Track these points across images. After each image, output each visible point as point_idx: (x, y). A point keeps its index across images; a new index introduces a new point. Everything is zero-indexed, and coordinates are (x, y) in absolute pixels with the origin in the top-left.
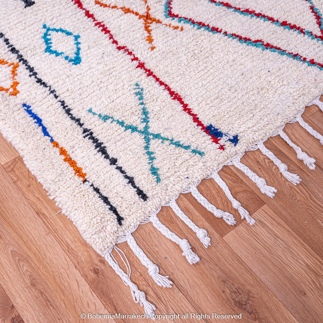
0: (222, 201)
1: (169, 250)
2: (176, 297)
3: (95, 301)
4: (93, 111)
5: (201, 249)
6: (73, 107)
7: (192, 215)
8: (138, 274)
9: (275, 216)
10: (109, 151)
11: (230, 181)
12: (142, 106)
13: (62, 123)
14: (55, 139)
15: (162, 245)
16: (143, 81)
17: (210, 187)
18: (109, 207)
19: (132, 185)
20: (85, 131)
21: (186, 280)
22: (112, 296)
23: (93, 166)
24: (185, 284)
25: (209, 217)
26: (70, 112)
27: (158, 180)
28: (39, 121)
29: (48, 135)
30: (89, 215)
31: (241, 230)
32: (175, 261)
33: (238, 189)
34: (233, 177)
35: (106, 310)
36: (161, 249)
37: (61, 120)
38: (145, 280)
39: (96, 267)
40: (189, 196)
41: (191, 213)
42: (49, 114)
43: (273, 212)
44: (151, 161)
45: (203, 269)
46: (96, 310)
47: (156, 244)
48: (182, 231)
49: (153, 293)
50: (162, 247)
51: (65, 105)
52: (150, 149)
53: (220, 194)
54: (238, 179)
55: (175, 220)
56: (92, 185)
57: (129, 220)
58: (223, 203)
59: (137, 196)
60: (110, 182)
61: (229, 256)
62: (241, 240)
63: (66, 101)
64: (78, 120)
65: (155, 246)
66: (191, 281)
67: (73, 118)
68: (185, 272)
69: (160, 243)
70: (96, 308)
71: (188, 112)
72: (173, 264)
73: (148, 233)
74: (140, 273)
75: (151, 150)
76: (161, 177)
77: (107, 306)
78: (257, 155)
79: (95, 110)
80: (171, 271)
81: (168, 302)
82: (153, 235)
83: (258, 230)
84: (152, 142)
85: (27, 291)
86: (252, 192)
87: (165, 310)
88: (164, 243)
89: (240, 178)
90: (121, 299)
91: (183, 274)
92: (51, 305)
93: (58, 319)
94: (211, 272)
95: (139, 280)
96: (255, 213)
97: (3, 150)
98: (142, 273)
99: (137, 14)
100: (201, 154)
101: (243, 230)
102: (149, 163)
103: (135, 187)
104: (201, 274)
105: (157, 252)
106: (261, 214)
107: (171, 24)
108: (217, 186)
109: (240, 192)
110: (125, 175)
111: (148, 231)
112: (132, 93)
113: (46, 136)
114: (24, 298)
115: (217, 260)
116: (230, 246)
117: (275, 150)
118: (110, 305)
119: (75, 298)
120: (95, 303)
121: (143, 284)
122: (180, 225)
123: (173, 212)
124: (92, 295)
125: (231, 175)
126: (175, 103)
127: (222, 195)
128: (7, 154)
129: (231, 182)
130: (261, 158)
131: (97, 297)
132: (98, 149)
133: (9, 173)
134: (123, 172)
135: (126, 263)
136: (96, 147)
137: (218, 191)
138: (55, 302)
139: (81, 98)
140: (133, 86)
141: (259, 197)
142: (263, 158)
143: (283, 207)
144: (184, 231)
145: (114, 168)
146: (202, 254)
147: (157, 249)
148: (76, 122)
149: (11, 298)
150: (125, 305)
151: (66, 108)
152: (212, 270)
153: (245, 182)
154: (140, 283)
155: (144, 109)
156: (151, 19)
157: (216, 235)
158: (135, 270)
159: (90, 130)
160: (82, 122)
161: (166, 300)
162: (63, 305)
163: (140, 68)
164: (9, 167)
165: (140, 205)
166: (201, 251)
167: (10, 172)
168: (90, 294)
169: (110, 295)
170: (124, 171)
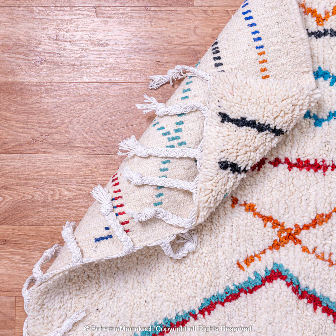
11: (8, 140)
34: (10, 147)
54: (3, 151)
73: (17, 19)
78: (14, 195)
99: (307, 227)
107: (260, 260)
117: (5, 219)
125: (13, 147)
129: (6, 140)
130: (7, 196)
142: (7, 199)
156: (286, 238)
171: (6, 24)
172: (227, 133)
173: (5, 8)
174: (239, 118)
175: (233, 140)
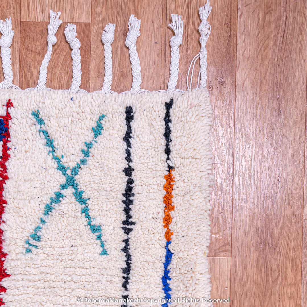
0: (59, 56)
1: (147, 50)
2: (174, 7)
3: (241, 57)
4: (101, 249)
5: (119, 27)
6: (118, 271)
7: (99, 65)
8: (189, 51)
9: (24, 3)
10: (124, 186)
11: (33, 70)
12: (45, 218)
13: (144, 258)
14: (164, 241)
15: (149, 58)
16: (17, 251)
17: (57, 79)
18: (169, 124)
19: (130, 132)
20: (128, 231)
21: (155, 12)
22: (224, 50)
23: (152, 181)
24: (158, 10)
25: (85, 51)
26: (126, 266)
27: (102, 117)
28: (166, 278)
29: (169, 251)
30: (194, 128)
31: (68, 16)
32: (150, 36)
33: (32, 55)
34: (26, 71)
35: (238, 42)
36: (153, 56)
37: (142, 263)
38: (187, 42)
39: (218, 85)
40: (85, 85)
41: (98, 67)
42: (149, 280)
43: (22, 8)
44: (93, 142)
45: (132, 10)
46: (246, 49)
47: (153, 64)
48: (121, 58)
49: (190, 26)
50: (150, 57)
51: (124, 280)
52: (82, 158)
53: (54, 65)
54: (22, 65)
55: (118, 73)
56: (168, 159)
57: (161, 99)
58: (60, 54)
59: (136, 116)
60: (149, 151)
61: (100, 2)
62: (76, 8)
63: (120, 285)
64: (125, 250)
65: (156, 62)
66: (151, 9)
67: (129, 257)
68: (150, 20)
69: (149, 62)
70: (244, 51)
71: (6, 172)
72: (153, 35)
73: (152, 80)
74: (187, 51)
75: (82, 156)
76: (96, 118)
77: (235, 45)
79: (98, 249)
80: (160, 29)
81: (184, 8)
82: (149, 74)
83: (53, 4)
84: (72, 165)
85: (288, 109)
86: (22, 42)
87: (192, 4)
88: (145, 59)
89: (20, 65)
90: (220, 41)
91: (152, 19)
92: (277, 82)
93: (280, 66)
94: (128, 3)
95: (193, 46)
96: (39, 21)
97: (218, 276)
98: (185, 49)
100: (36, 114)
101: (66, 14)
102: (96, 142)
103: (129, 128)
104: (138, 7)
105: (158, 56)
106: (35, 15)
108: (50, 75)
109: (34, 52)
110: (129, 148)
111: (150, 82)
112: (42, 243)
113: (172, 251)
114: (295, 105)
115: (114, 7)
116: (90, 10)
118: (232, 44)
119: (255, 72)
120: (242, 55)
121: (192, 39)
122: (117, 64)
123: (113, 81)
124: (239, 64)
125: (25, 75)
126: (10, 195)
127: (52, 62)
128: (218, 267)
129: (33, 68)
131: (237, 59)
132: (131, 198)
133: (231, 243)
134: (128, 153)
135: (192, 68)
136: (131, 202)
137: (53, 69)
138: (273, 82)
139: (101, 277)
140: (35, 252)
141: (20, 33)
143: (7, 5)
144: (119, 56)
145: (134, 163)
146: (122, 23)
147: (157, 59)
148: (129, 249)
149: (305, 113)
150: (219, 34)
151: (126, 275)
152: (126, 3)
153: (18, 57)
154: (193, 42)
155: (46, 213)
157: (94, 29)
158: (189, 57)
159: (123, 228)
160: (124, 245)
161: (184, 11)
162: (268, 74)
163: (6, 271)
164: (225, 251)
165: (139, 105)
166: (120, 27)
167: (228, 244)
168: (241, 66)
169: (225, 52)
170: (126, 153)
171: (148, 70)
172: (157, 110)
173: (163, 68)
174: (170, 118)
175: (151, 116)
